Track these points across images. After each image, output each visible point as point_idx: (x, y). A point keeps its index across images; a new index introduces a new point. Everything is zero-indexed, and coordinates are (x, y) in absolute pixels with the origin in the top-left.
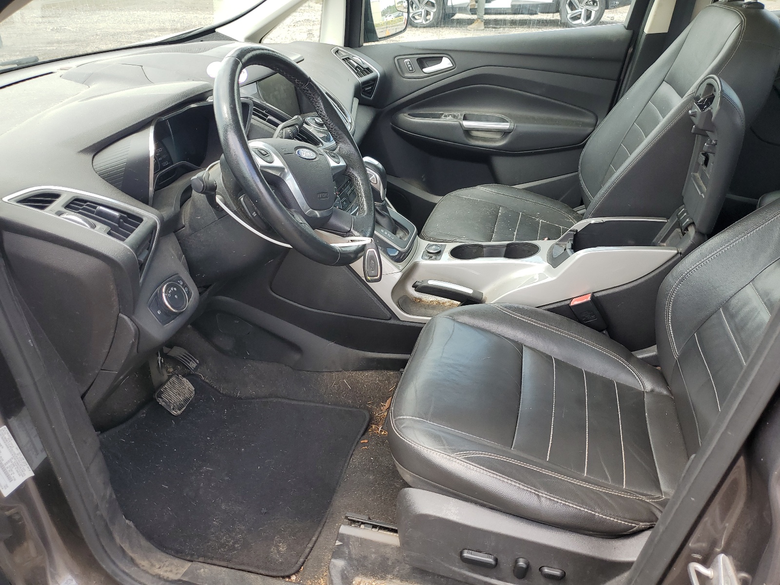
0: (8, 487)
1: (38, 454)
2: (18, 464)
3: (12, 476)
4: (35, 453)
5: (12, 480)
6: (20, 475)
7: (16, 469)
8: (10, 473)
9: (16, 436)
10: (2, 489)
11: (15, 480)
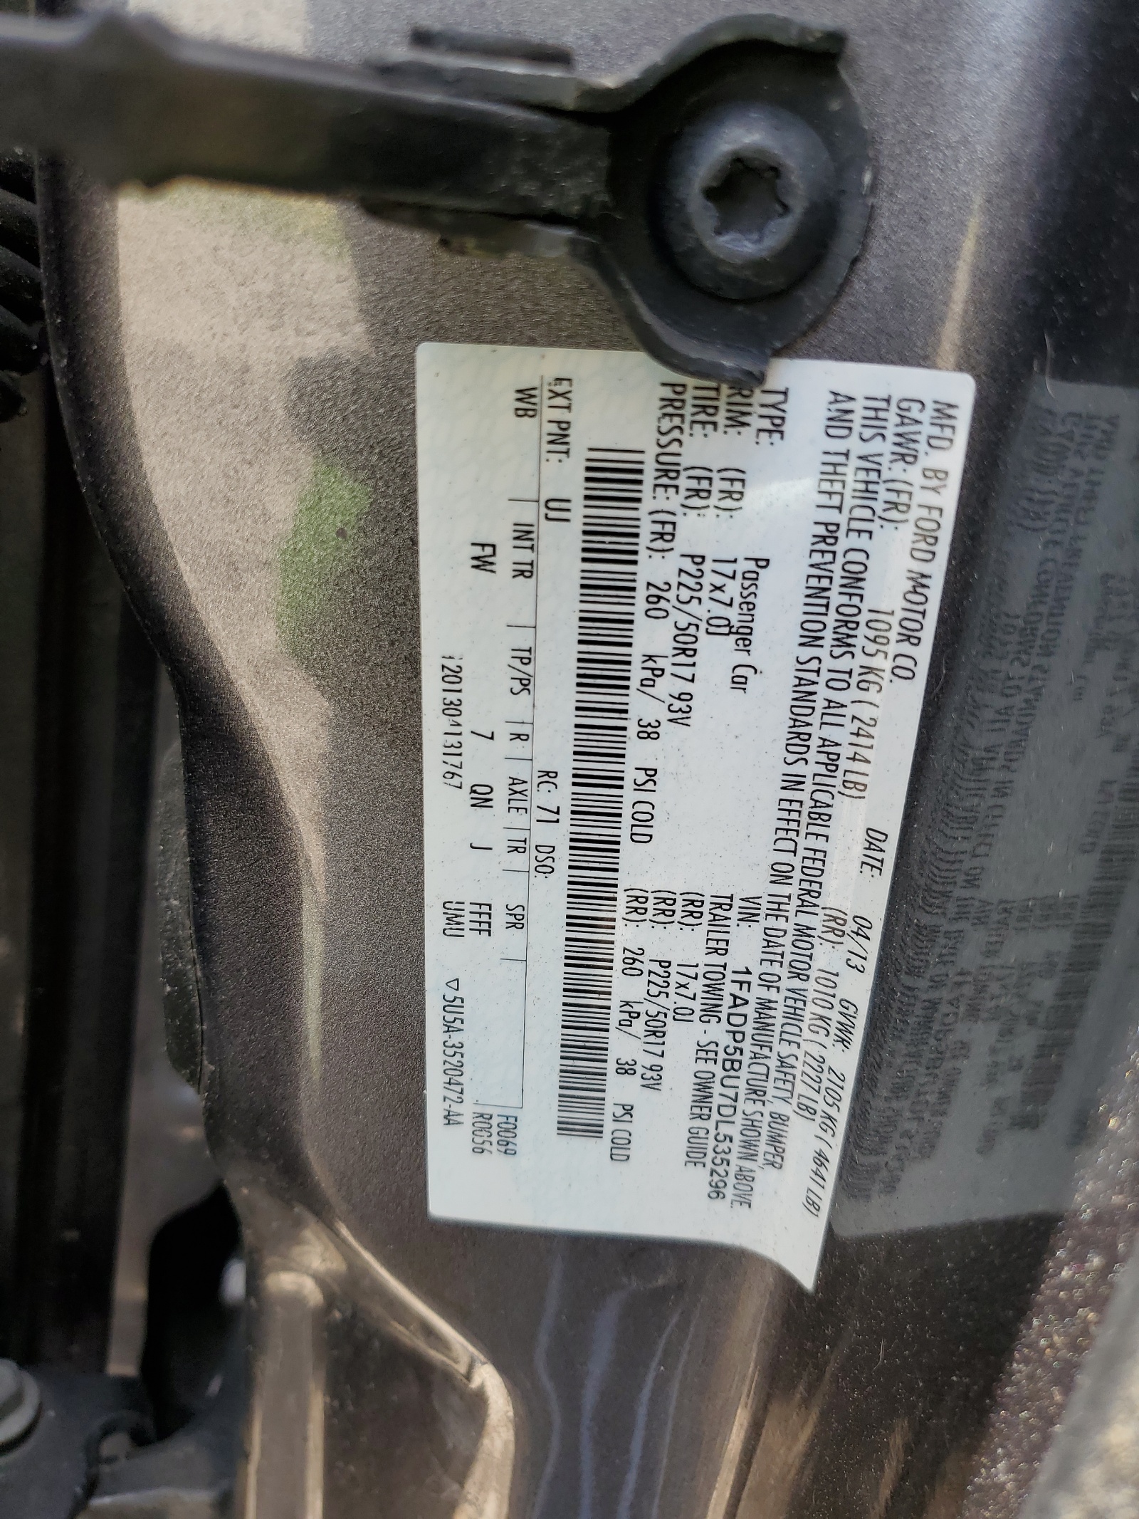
0: (507, 1148)
1: (1028, 1122)
2: (764, 1026)
3: (619, 1089)
4: (1012, 1085)
5: (594, 1130)
6: (695, 1155)
7: (704, 1051)
8: (622, 1046)
9: (951, 719)
10: (450, 1119)
11: (620, 1150)
